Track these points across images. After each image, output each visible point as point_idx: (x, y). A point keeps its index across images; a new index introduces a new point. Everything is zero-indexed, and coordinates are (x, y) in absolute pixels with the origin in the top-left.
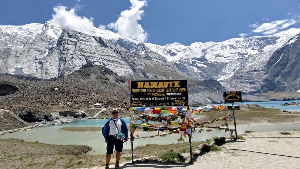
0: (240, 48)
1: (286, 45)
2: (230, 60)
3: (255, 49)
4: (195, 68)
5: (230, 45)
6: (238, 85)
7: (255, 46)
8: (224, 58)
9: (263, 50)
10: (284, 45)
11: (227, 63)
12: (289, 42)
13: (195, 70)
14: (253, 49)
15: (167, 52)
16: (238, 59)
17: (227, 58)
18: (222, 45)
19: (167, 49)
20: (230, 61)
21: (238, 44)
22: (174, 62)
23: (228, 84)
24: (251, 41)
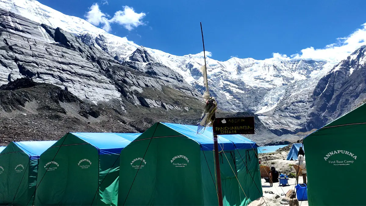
0: (285, 70)
1: (332, 72)
2: (274, 85)
3: (302, 74)
4: (227, 94)
5: (274, 66)
6: (281, 120)
7: (301, 69)
8: (267, 82)
9: (310, 75)
10: (330, 72)
11: (269, 90)
12: (334, 69)
13: (227, 97)
14: (299, 73)
15: (187, 66)
16: (283, 84)
17: (270, 83)
18: (265, 64)
19: (187, 62)
20: (273, 87)
21: (283, 65)
22: (196, 83)
23: (270, 119)
24: (298, 63)
